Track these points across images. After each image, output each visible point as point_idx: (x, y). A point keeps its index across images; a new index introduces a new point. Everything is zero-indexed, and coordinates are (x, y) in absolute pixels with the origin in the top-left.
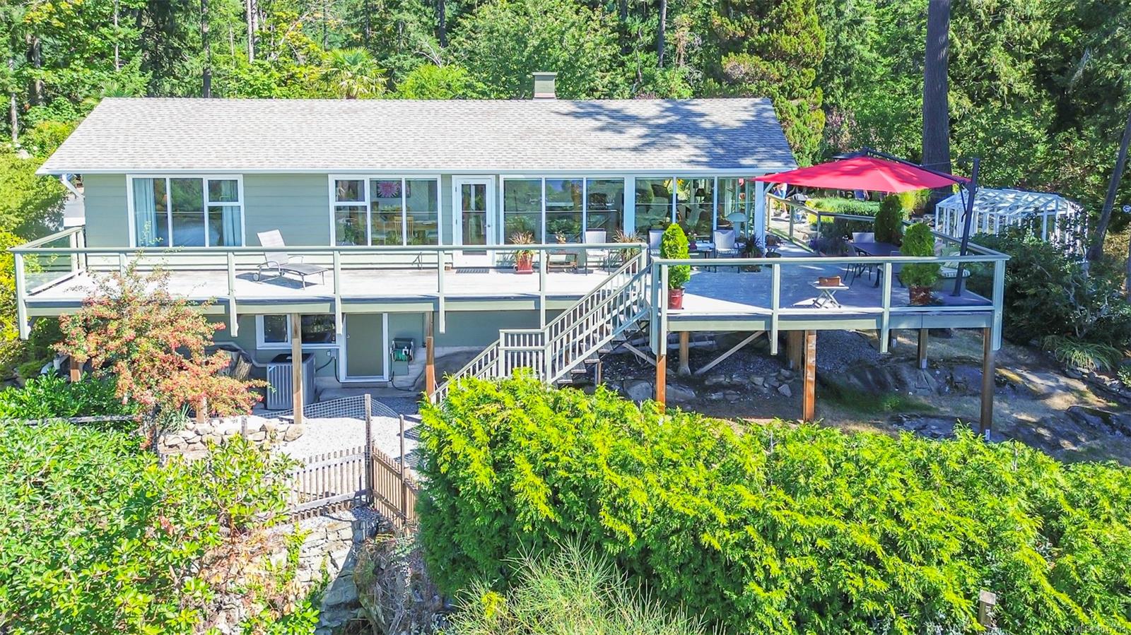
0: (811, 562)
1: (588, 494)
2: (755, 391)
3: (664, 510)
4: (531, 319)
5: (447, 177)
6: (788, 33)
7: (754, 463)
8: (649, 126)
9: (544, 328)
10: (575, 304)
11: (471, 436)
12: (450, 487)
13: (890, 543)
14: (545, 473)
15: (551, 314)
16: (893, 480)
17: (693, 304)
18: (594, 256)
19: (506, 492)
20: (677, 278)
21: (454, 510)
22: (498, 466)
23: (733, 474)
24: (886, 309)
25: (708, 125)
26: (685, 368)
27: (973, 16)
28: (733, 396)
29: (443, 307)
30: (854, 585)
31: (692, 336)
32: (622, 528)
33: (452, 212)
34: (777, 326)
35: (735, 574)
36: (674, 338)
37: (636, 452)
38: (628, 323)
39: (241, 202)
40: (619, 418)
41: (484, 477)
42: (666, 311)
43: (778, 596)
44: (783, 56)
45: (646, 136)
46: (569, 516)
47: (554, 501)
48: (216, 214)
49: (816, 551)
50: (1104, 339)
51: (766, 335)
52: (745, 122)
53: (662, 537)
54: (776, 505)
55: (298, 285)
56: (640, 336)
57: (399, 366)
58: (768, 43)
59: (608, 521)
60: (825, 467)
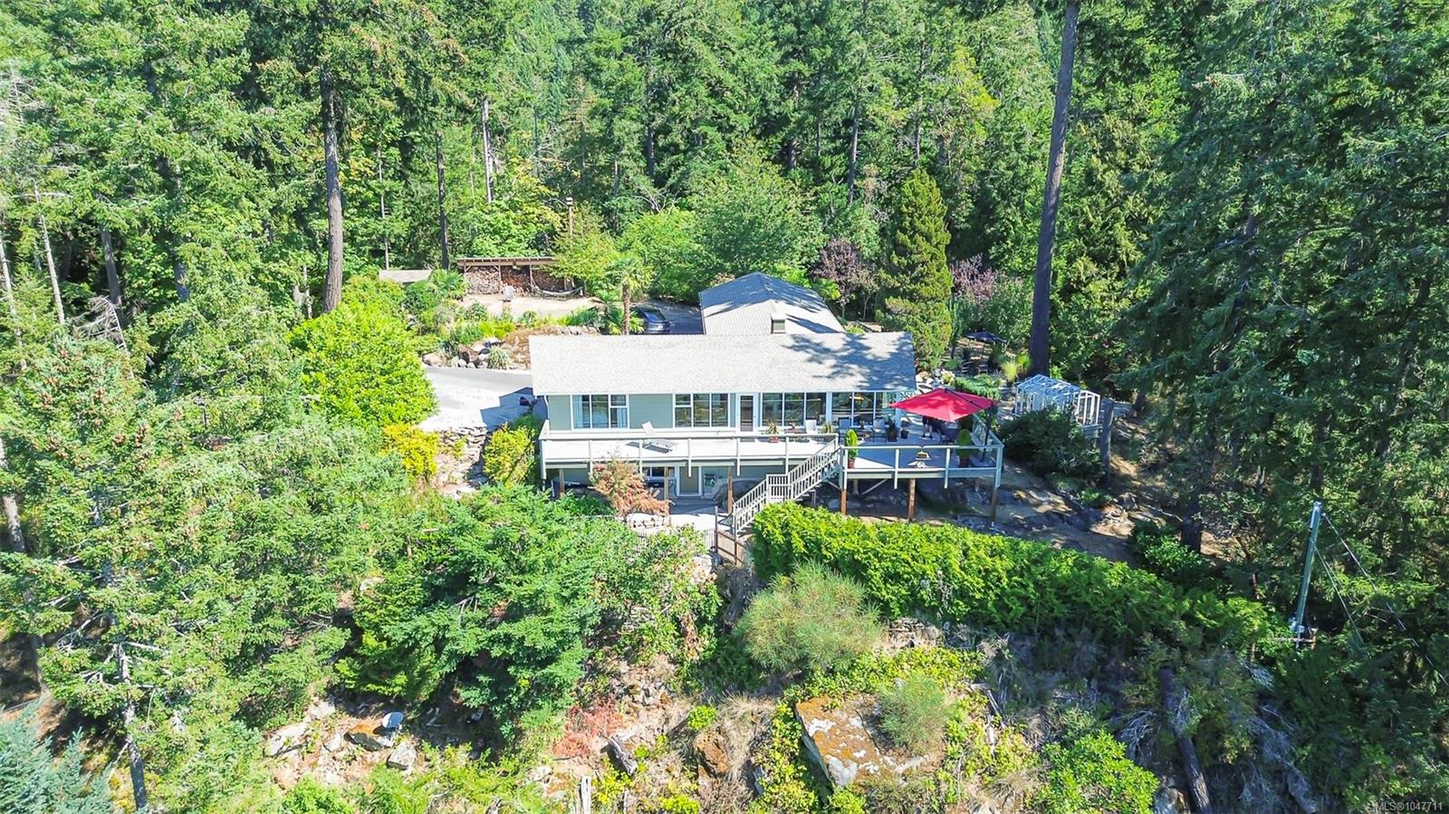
0: (890, 564)
1: (818, 544)
2: (889, 503)
3: (843, 549)
4: (781, 469)
5: (733, 395)
6: (926, 284)
7: (873, 535)
8: (836, 358)
9: (787, 474)
10: (803, 463)
11: (774, 525)
12: (767, 543)
13: (913, 558)
14: (802, 537)
15: (791, 467)
16: (917, 539)
17: (861, 464)
18: (810, 432)
19: (789, 544)
20: (852, 454)
21: (767, 550)
22: (784, 535)
23: (867, 537)
24: (947, 468)
25: (869, 357)
26: (856, 492)
27: (1105, 195)
28: (878, 506)
29: (739, 464)
30: (901, 570)
31: (860, 481)
32: (829, 554)
33: (736, 409)
34: (897, 476)
35: (865, 568)
36: (850, 482)
37: (834, 530)
38: (830, 475)
39: (627, 406)
40: (828, 518)
41: (780, 539)
42: (846, 470)
43: (878, 574)
44: (925, 300)
45: (835, 366)
46: (811, 551)
47: (806, 546)
48: (614, 411)
49: (891, 561)
50: (1078, 476)
51: (891, 481)
52: (892, 354)
53: (842, 557)
54: (878, 546)
55: (665, 451)
56: (836, 479)
57: (706, 488)
58: (914, 291)
59: (825, 552)
60: (896, 535)
